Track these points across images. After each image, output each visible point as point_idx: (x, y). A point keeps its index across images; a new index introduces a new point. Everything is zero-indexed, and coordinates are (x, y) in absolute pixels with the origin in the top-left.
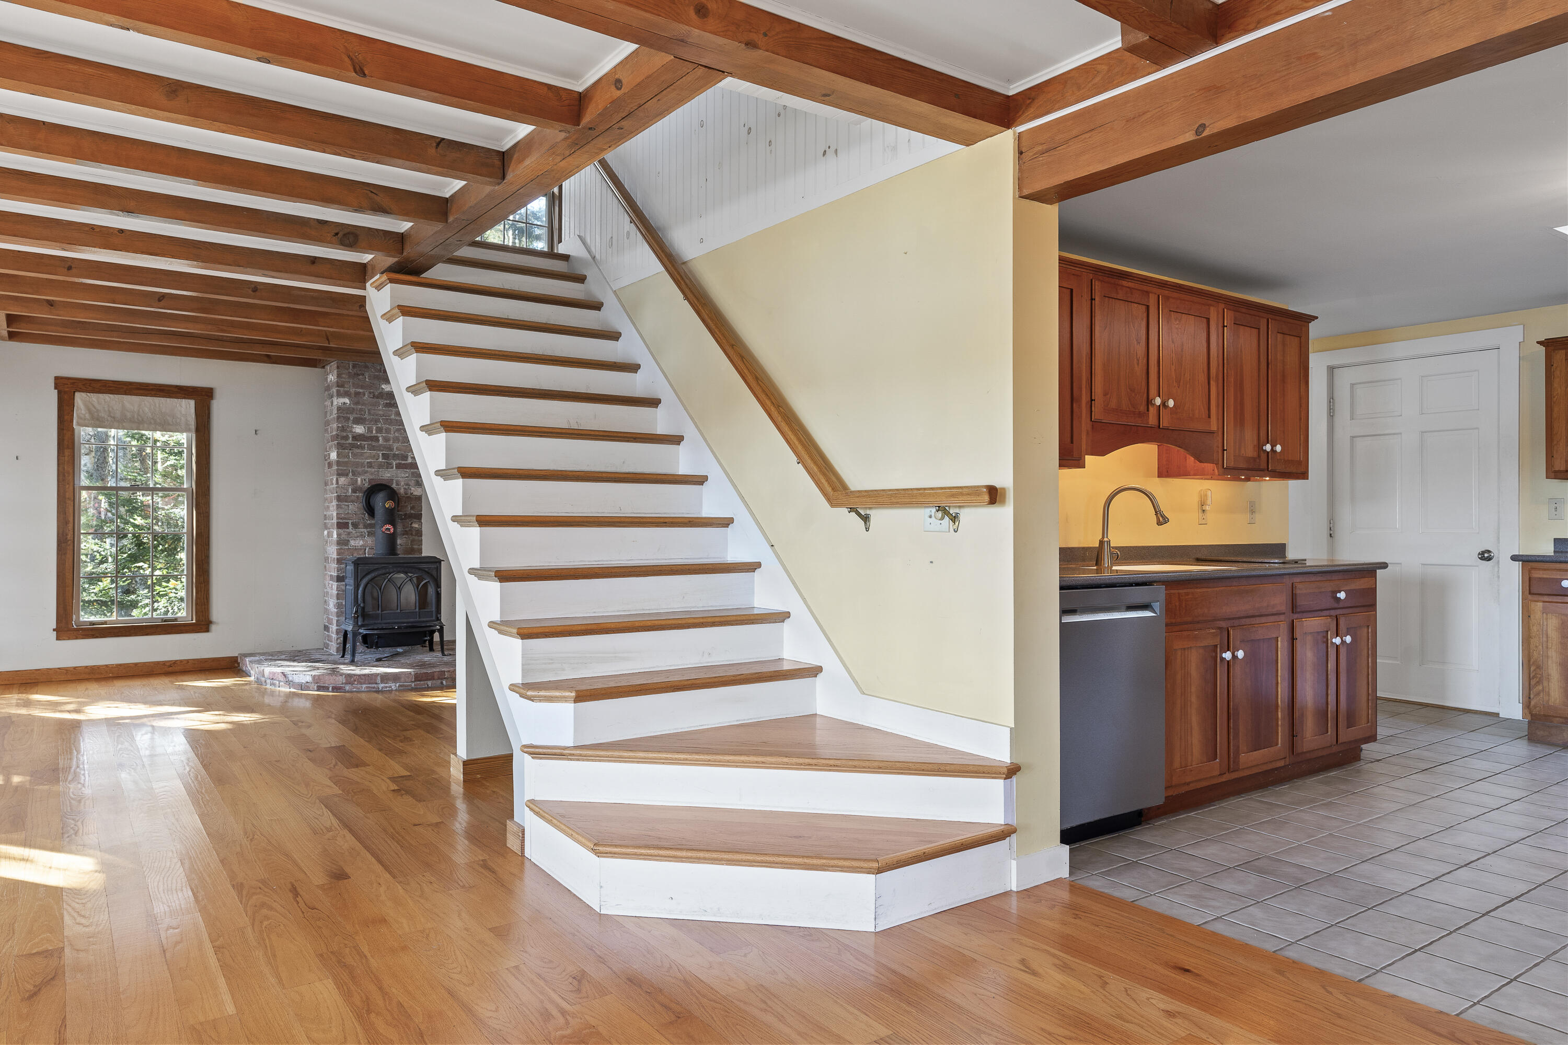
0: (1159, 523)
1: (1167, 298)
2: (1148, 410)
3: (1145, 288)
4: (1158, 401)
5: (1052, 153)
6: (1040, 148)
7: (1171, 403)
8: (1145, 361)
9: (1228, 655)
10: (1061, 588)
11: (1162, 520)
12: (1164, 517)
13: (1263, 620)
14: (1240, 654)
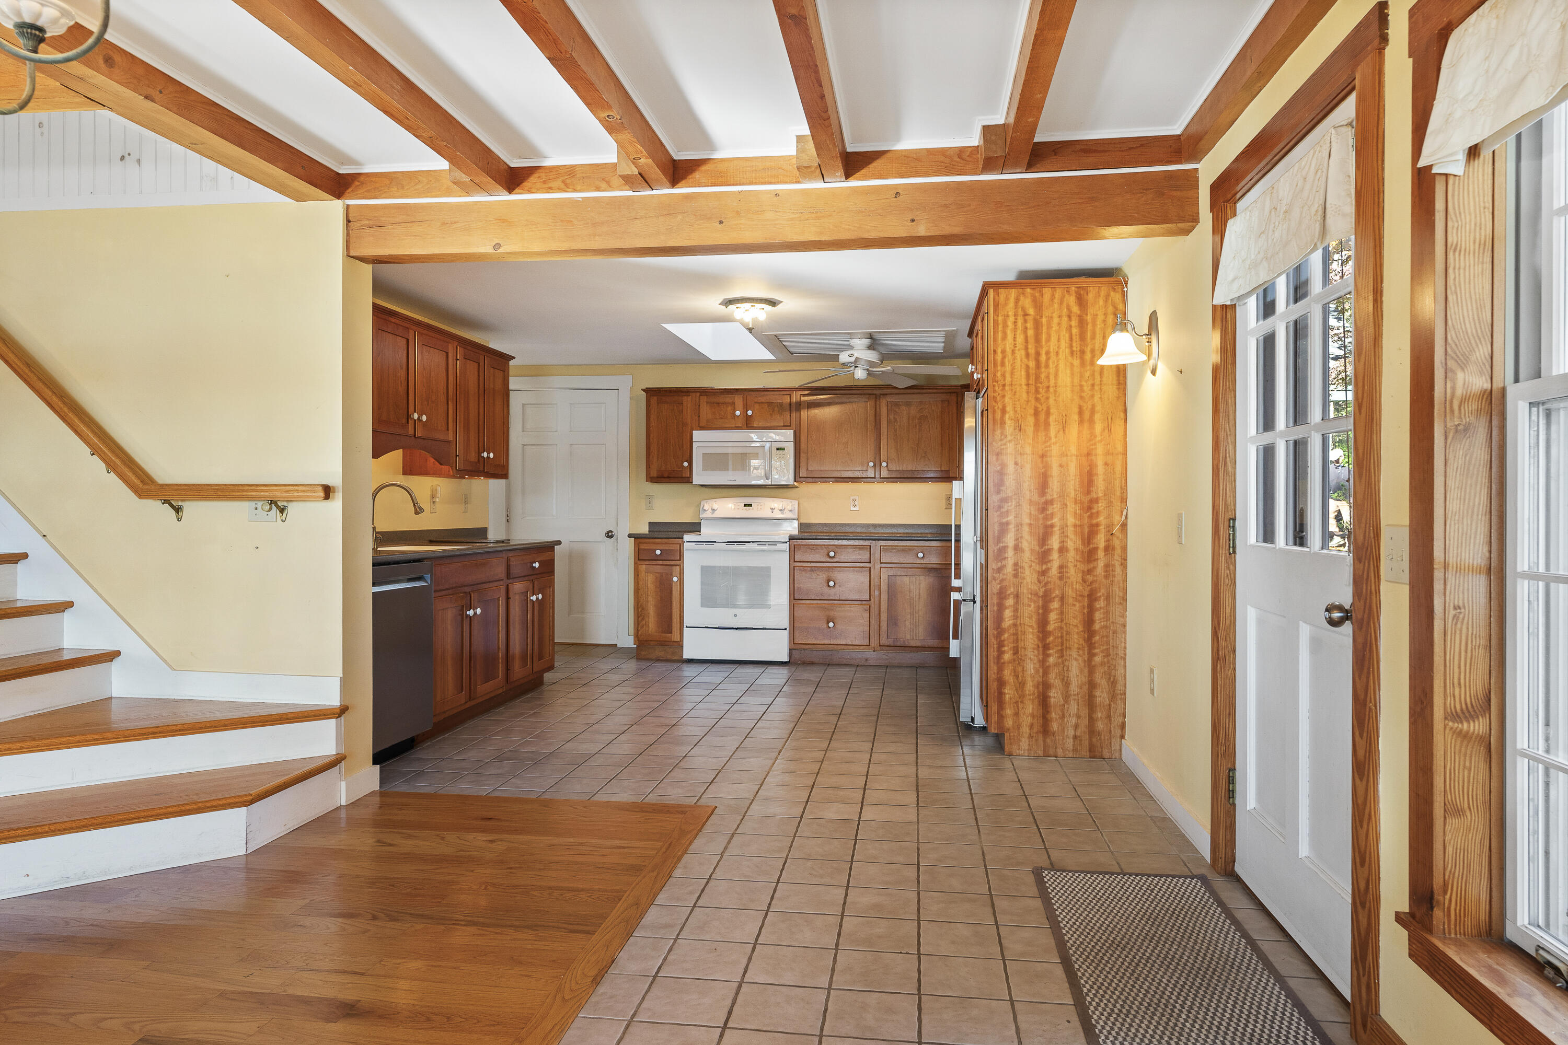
0: (417, 513)
1: (421, 334)
2: (408, 423)
3: (407, 325)
4: (416, 416)
7: (424, 418)
8: (406, 383)
9: (471, 613)
10: (374, 565)
11: (418, 510)
12: (421, 508)
13: (491, 585)
14: (479, 611)
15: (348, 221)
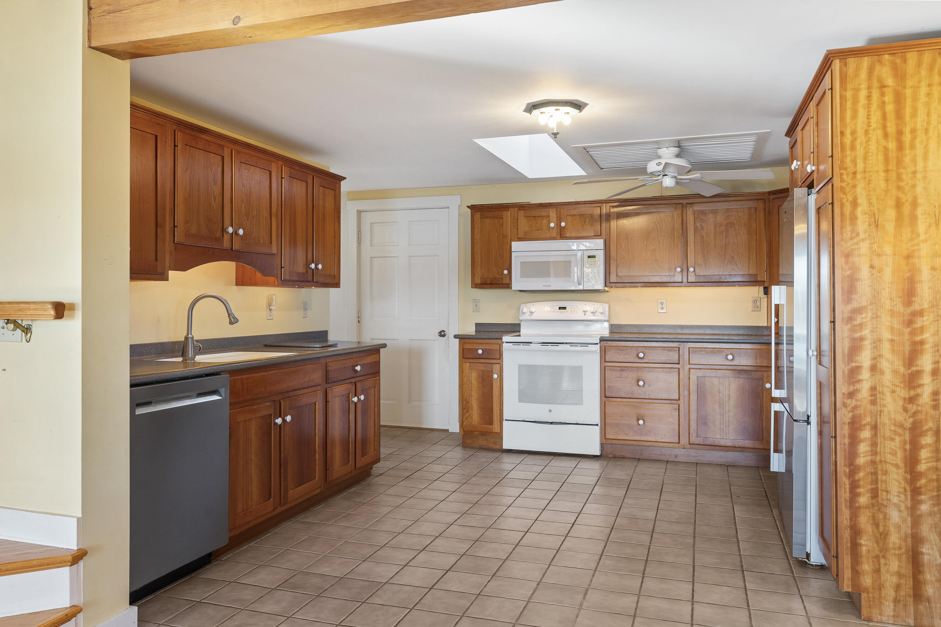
0: (231, 323)
1: (238, 152)
2: (223, 236)
3: (221, 143)
4: (230, 230)
5: (117, 14)
6: (107, 8)
7: (241, 232)
8: (221, 198)
9: (279, 421)
10: (132, 386)
11: (233, 320)
12: (235, 318)
13: (306, 391)
14: (289, 418)
15: (90, 9)
